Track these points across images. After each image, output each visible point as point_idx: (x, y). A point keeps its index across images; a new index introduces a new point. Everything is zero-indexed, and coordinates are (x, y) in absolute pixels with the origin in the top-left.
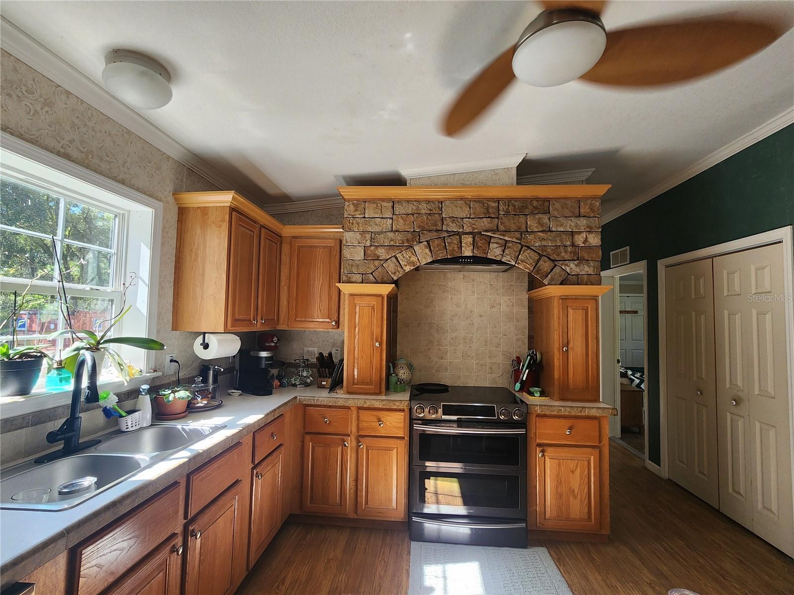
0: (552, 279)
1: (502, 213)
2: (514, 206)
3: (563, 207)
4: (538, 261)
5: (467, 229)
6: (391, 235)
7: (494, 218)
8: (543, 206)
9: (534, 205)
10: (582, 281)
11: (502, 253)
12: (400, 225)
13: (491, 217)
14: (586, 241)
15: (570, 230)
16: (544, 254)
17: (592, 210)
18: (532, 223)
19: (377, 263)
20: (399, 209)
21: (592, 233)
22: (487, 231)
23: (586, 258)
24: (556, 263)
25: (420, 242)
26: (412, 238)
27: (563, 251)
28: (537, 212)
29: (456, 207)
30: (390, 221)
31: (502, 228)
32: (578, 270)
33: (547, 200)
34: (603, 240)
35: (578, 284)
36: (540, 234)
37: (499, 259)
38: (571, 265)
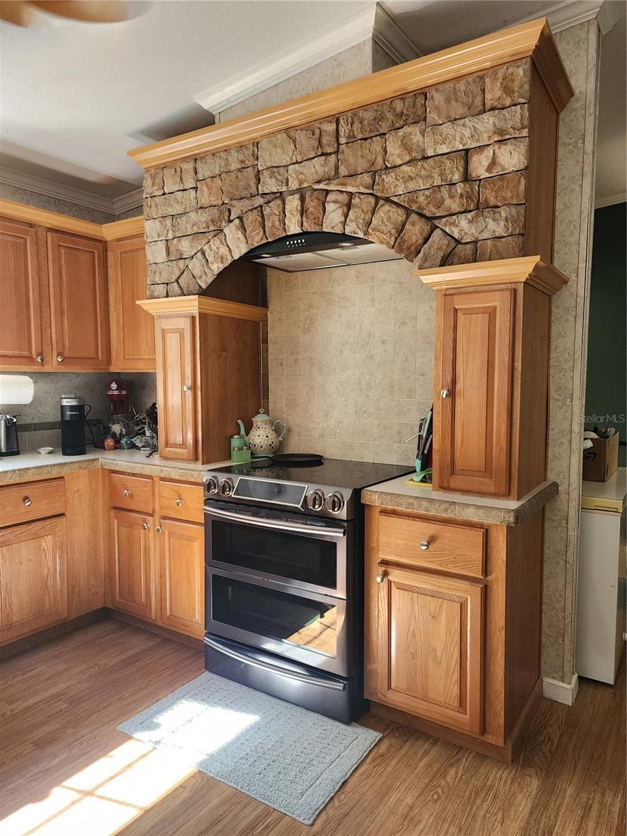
0: (425, 259)
1: (343, 140)
2: (361, 123)
3: (448, 100)
4: (404, 224)
5: (294, 185)
6: (193, 215)
7: (330, 154)
8: (413, 107)
9: (398, 110)
10: (482, 253)
11: (343, 219)
12: (206, 198)
13: (326, 154)
14: (493, 163)
15: (461, 148)
16: (414, 207)
17: (507, 90)
19: (181, 263)
20: (204, 171)
21: (506, 144)
22: (319, 182)
23: (493, 201)
24: (436, 222)
25: (230, 221)
26: (219, 217)
27: (446, 195)
28: (402, 123)
29: (275, 146)
30: (193, 192)
31: (343, 171)
32: (473, 231)
33: (423, 93)
34: (531, 153)
35: (475, 260)
36: (405, 168)
37: (338, 230)
38: (463, 222)
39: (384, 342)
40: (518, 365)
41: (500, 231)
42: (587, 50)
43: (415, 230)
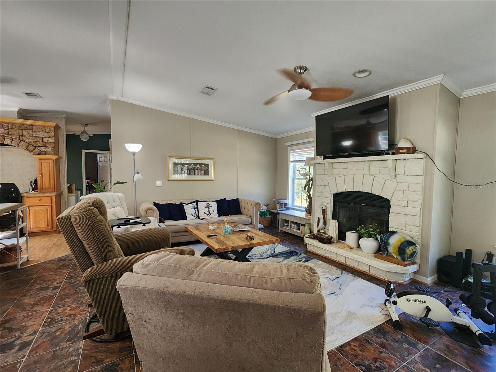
0: (34, 153)
1: (10, 128)
2: (16, 126)
3: (38, 128)
4: (28, 146)
7: (6, 129)
8: (30, 127)
9: (25, 126)
10: (47, 154)
11: (11, 142)
13: (4, 129)
14: (48, 140)
15: (41, 136)
16: (31, 144)
17: (50, 130)
18: (25, 133)
21: (50, 138)
22: (3, 134)
23: (48, 146)
24: (36, 147)
27: (38, 143)
28: (26, 129)
31: (10, 133)
32: (45, 150)
33: (32, 125)
34: (55, 140)
35: (45, 155)
36: (28, 137)
37: (10, 144)
38: (42, 148)
39: (16, 165)
40: (55, 171)
41: (50, 151)
42: (63, 122)
43: (31, 148)
